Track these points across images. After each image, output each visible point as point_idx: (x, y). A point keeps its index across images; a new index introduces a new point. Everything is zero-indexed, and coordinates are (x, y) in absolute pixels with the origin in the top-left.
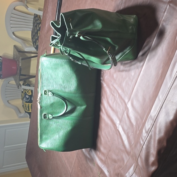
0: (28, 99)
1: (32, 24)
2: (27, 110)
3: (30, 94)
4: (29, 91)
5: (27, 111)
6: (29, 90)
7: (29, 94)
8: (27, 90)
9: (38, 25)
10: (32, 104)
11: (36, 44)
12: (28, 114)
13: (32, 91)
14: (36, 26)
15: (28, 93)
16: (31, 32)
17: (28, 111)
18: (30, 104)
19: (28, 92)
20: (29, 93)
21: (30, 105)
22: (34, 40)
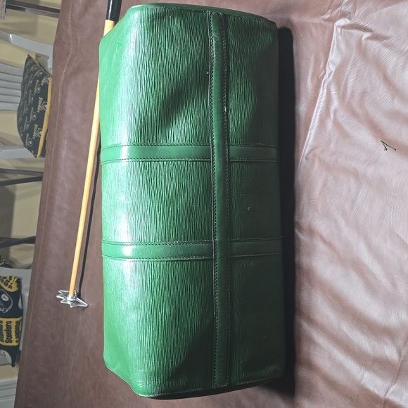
0: (6, 304)
2: (5, 339)
3: (14, 289)
4: (11, 281)
5: (5, 344)
6: (11, 278)
7: (9, 290)
8: (5, 278)
9: (38, 81)
10: (18, 319)
11: (31, 136)
12: (7, 353)
13: (19, 282)
14: (32, 87)
15: (6, 288)
17: (9, 344)
18: (14, 320)
19: (6, 284)
20: (10, 287)
21: (13, 325)
22: (27, 126)
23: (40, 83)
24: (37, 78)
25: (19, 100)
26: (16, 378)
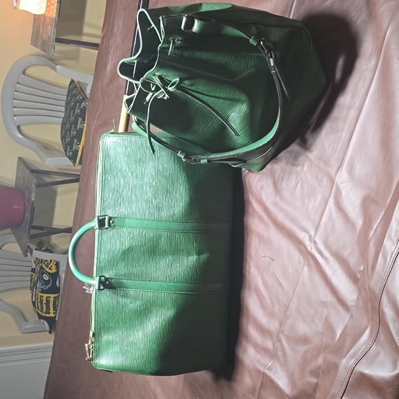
0: (47, 282)
1: (63, 109)
2: (44, 311)
3: (54, 270)
4: (51, 264)
5: (44, 315)
6: (51, 261)
7: (49, 271)
8: (46, 261)
9: (78, 104)
10: (56, 295)
11: (71, 148)
12: (45, 322)
13: (57, 265)
14: (74, 108)
15: (47, 269)
16: (59, 127)
17: (47, 315)
18: (52, 296)
19: (47, 266)
20: (50, 269)
21: (52, 300)
22: (68, 140)
23: (80, 106)
24: (77, 101)
25: (62, 115)
26: (52, 343)
